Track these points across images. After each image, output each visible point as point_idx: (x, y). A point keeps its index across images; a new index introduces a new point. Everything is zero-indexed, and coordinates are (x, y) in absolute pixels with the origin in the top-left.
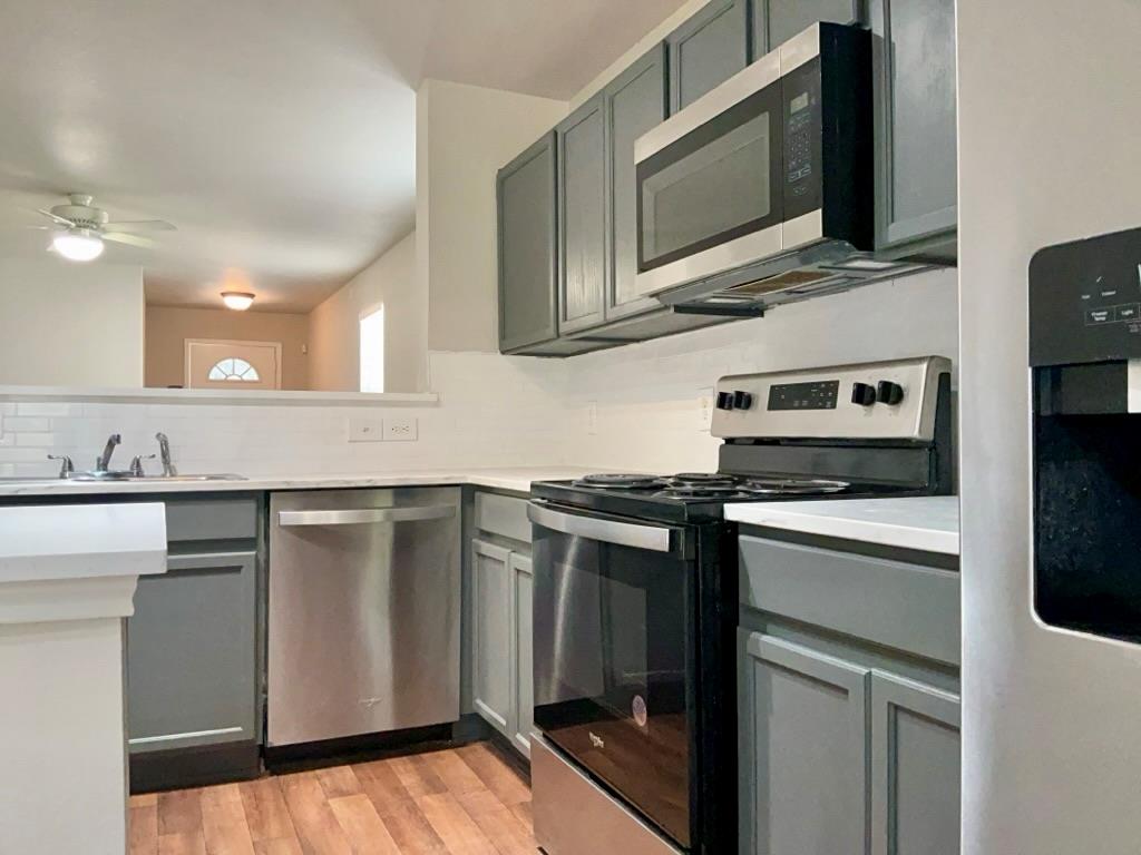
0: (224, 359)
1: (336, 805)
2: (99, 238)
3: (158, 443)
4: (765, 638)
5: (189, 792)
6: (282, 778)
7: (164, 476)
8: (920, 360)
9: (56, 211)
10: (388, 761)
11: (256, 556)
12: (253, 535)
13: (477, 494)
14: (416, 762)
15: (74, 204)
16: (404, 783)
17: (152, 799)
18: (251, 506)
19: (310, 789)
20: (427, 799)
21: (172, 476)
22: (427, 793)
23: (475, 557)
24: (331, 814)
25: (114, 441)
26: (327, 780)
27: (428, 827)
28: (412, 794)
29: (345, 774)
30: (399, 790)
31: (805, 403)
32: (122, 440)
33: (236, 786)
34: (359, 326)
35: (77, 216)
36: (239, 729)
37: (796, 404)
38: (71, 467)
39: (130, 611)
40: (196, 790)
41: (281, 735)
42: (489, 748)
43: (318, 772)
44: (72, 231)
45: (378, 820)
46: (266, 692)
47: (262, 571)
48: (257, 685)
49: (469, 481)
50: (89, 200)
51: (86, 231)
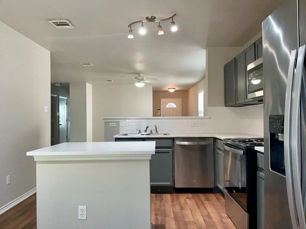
0: (169, 103)
1: (187, 200)
2: (144, 82)
3: (155, 127)
4: (261, 173)
5: (161, 194)
6: (178, 194)
7: (156, 133)
9: (136, 78)
10: (199, 194)
11: (172, 150)
12: (171, 146)
13: (217, 139)
14: (205, 195)
15: (139, 76)
16: (201, 198)
17: (154, 195)
18: (171, 140)
19: (183, 197)
20: (205, 202)
21: (158, 133)
22: (206, 201)
23: (216, 153)
24: (186, 202)
25: (147, 127)
26: (186, 196)
27: (205, 207)
28: (202, 200)
29: (190, 195)
30: (200, 200)
32: (149, 127)
33: (169, 194)
34: (198, 95)
35: (139, 79)
36: (169, 183)
38: (140, 132)
39: (150, 159)
40: (162, 194)
41: (177, 186)
42: (221, 194)
43: (185, 194)
44: (139, 82)
45: (195, 204)
46: (174, 177)
47: (173, 153)
48: (173, 175)
49: (215, 137)
50: (142, 75)
51: (141, 81)
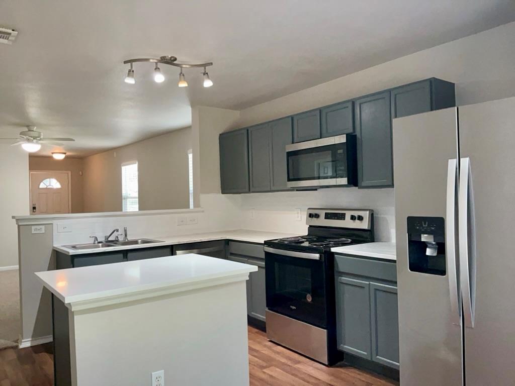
0: (45, 179)
2: (39, 143)
8: (367, 210)
15: (29, 130)
25: (115, 231)
31: (336, 218)
35: (31, 135)
37: (333, 218)
44: (29, 141)
49: (227, 238)
50: (35, 129)
51: (35, 141)
